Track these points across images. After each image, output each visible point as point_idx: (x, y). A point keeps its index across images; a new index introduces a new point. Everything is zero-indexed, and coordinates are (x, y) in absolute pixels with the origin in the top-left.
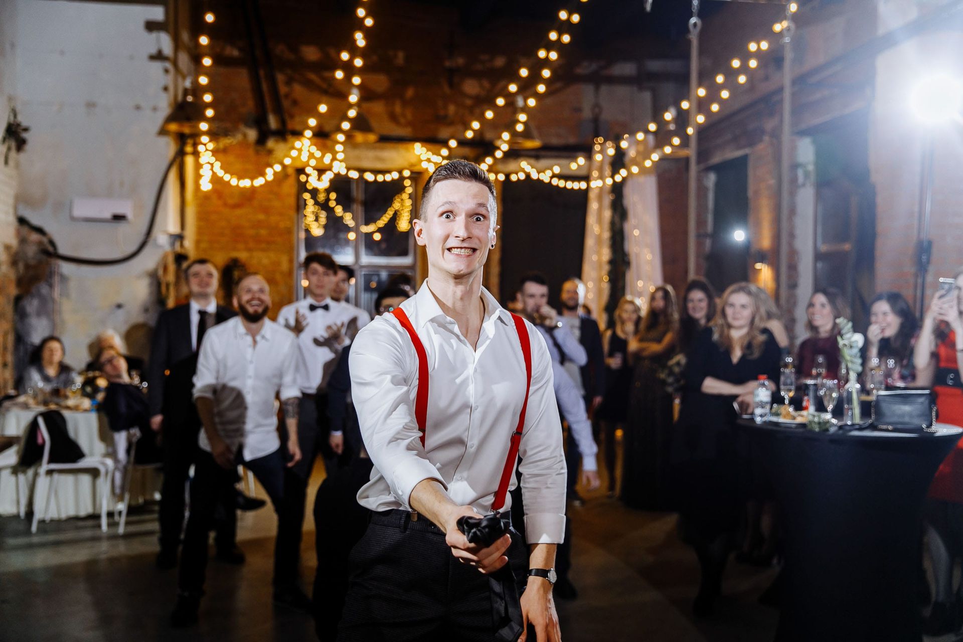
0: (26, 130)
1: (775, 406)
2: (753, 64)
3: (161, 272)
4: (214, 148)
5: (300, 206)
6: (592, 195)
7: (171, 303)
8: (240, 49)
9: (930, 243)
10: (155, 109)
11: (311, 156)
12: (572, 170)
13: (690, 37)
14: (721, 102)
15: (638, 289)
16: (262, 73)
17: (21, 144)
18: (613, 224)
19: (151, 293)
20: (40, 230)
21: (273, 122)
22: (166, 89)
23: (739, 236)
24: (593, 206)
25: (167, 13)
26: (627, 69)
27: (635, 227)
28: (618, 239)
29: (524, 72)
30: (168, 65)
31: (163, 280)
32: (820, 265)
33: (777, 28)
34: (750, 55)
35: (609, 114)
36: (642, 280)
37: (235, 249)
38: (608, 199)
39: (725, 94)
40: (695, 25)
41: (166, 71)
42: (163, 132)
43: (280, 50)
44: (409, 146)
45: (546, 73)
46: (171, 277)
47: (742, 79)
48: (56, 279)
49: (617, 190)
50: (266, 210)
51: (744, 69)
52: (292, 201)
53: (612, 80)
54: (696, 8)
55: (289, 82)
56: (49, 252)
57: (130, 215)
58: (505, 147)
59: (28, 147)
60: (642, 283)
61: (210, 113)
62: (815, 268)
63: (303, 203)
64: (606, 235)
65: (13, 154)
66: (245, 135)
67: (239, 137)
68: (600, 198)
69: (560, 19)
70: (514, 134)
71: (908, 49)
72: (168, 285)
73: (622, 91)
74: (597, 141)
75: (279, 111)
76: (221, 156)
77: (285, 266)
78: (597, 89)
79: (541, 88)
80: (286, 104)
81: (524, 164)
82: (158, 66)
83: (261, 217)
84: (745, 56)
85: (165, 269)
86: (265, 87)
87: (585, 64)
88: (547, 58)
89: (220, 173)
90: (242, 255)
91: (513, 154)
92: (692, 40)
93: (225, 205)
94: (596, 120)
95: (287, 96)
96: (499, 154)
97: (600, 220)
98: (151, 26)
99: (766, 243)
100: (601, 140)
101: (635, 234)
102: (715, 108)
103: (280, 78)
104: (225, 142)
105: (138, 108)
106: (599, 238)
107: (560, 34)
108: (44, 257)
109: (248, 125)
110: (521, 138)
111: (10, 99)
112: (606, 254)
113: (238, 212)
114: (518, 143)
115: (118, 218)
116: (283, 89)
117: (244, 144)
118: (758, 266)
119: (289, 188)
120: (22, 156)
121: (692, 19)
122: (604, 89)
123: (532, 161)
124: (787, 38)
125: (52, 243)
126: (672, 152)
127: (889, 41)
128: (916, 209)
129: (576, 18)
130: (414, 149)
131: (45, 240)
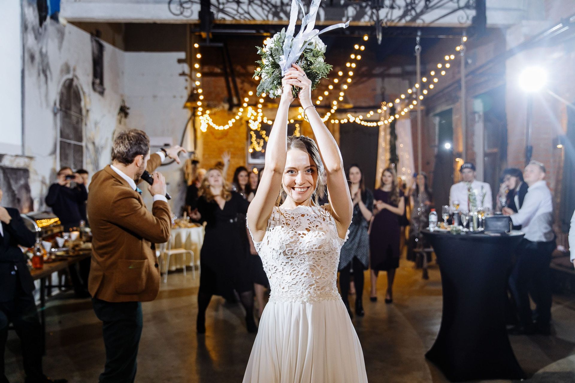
0: (128, 109)
1: (439, 223)
2: (448, 66)
3: (185, 169)
4: (210, 113)
5: (249, 137)
6: (381, 129)
7: (190, 183)
8: (221, 69)
9: (531, 148)
10: (182, 97)
11: (252, 115)
12: (367, 117)
13: (416, 55)
14: (434, 84)
15: (403, 172)
16: (230, 79)
17: (126, 115)
18: (391, 142)
21: (235, 101)
22: (186, 88)
23: (447, 146)
24: (382, 134)
25: (187, 55)
26: (396, 70)
27: (401, 143)
28: (393, 149)
29: (341, 73)
30: (187, 78)
31: (186, 172)
32: (486, 159)
33: (458, 48)
34: (446, 62)
35: (389, 91)
36: (404, 167)
38: (388, 131)
39: (436, 80)
40: (418, 49)
41: (186, 80)
42: (185, 107)
43: (239, 68)
44: (296, 108)
45: (351, 73)
46: (190, 170)
47: (443, 73)
49: (393, 125)
50: (233, 140)
51: (444, 68)
52: (244, 135)
53: (390, 76)
54: (418, 41)
55: (243, 82)
58: (335, 108)
59: (130, 116)
60: (405, 169)
61: (201, 97)
62: (484, 160)
63: (249, 136)
64: (388, 147)
65: (123, 119)
66: (223, 107)
67: (221, 108)
68: (385, 130)
69: (355, 49)
70: (339, 102)
71: (520, 56)
72: (188, 174)
73: (394, 80)
74: (383, 104)
75: (237, 95)
76: (213, 116)
78: (383, 80)
79: (349, 80)
80: (241, 92)
81: (349, 115)
82: (183, 78)
83: (231, 143)
84: (444, 62)
85: (187, 167)
86: (231, 85)
87: (377, 68)
88: (351, 67)
89: (212, 124)
91: (341, 111)
92: (417, 56)
93: (215, 138)
94: (383, 94)
95: (242, 89)
96: (333, 111)
97: (385, 140)
98: (180, 61)
99: (461, 148)
100: (385, 103)
101: (401, 146)
102: (432, 86)
103: (238, 81)
104: (215, 110)
105: (175, 97)
106: (385, 149)
107: (356, 56)
109: (224, 102)
110: (343, 103)
111: (122, 96)
112: (388, 156)
113: (221, 141)
114: (343, 106)
116: (239, 86)
117: (223, 111)
118: (457, 159)
119: (243, 129)
120: (127, 120)
121: (416, 46)
122: (386, 80)
123: (353, 114)
124: (462, 53)
126: (414, 108)
127: (511, 53)
128: (525, 131)
129: (363, 48)
130: (298, 110)
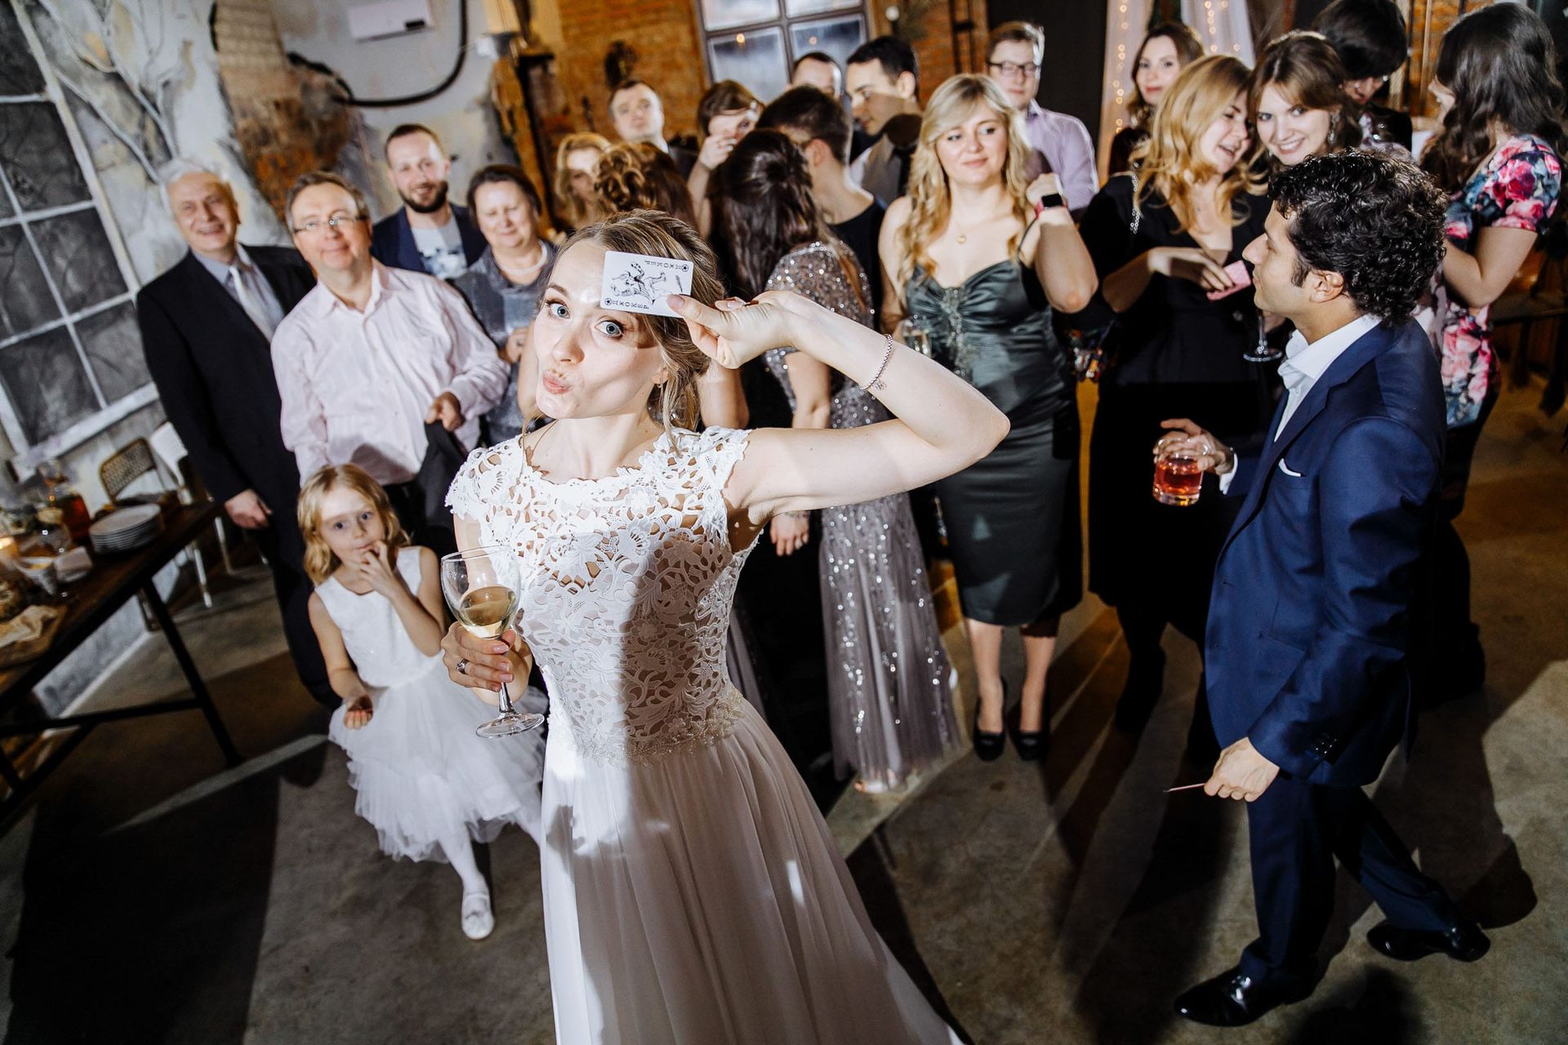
19: (490, 131)
20: (321, 68)
31: (502, 108)
37: (616, 29)
48: (362, 135)
56: (343, 99)
57: (429, 20)
77: (686, 41)
85: (500, 89)
90: (627, 36)
108: (339, 106)
115: (415, 26)
125: (341, 83)
131: (332, 80)
